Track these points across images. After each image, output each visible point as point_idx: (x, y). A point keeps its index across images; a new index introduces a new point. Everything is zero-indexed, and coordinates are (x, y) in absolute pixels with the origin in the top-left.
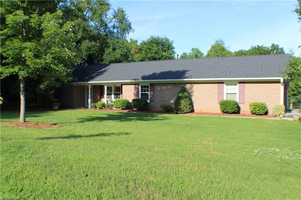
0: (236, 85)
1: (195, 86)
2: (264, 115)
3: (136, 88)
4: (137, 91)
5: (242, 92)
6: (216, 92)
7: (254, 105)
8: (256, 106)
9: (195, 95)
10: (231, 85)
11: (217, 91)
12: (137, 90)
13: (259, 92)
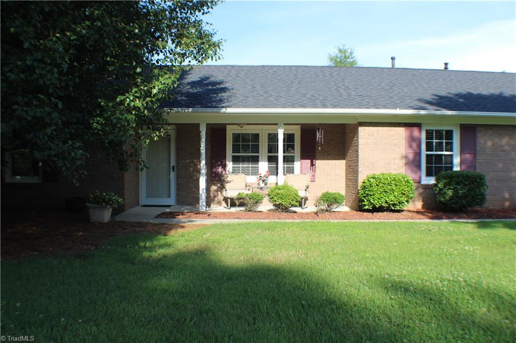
3: (412, 139)
4: (414, 150)
12: (414, 145)
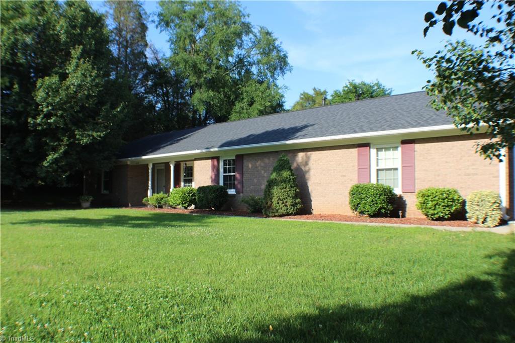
0: (396, 148)
1: (314, 155)
2: (449, 219)
3: (214, 166)
4: (215, 173)
5: (408, 166)
6: (353, 166)
7: (423, 196)
8: (428, 196)
9: (315, 175)
10: (387, 149)
11: (357, 164)
13: (447, 162)
